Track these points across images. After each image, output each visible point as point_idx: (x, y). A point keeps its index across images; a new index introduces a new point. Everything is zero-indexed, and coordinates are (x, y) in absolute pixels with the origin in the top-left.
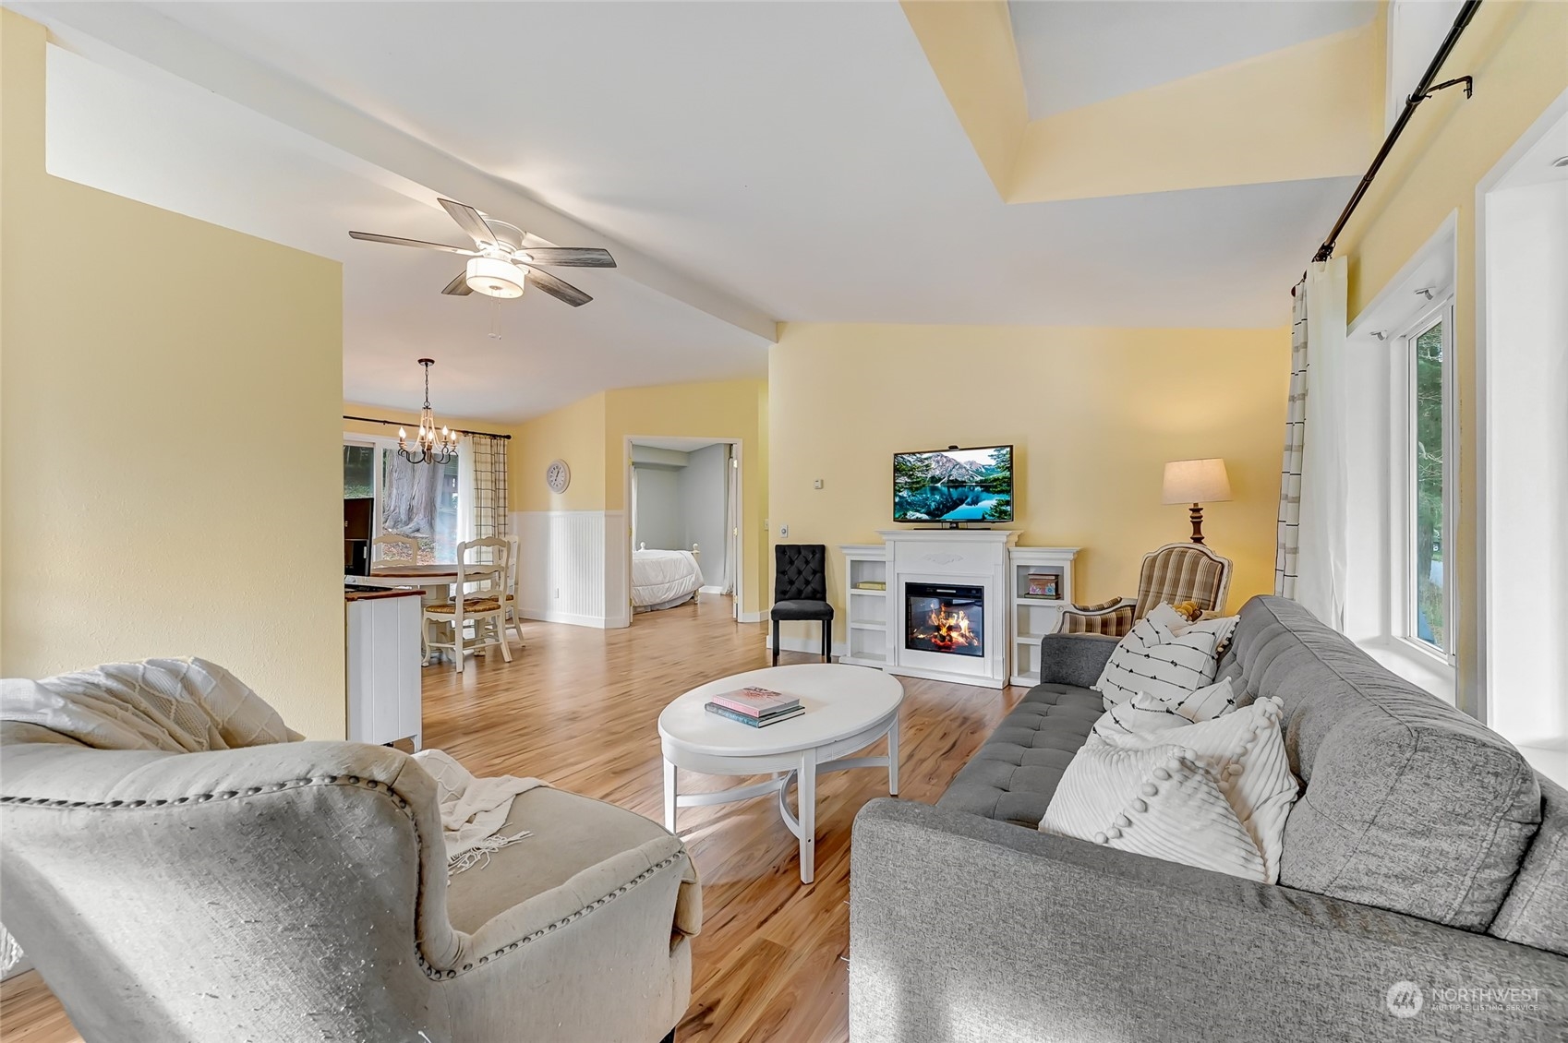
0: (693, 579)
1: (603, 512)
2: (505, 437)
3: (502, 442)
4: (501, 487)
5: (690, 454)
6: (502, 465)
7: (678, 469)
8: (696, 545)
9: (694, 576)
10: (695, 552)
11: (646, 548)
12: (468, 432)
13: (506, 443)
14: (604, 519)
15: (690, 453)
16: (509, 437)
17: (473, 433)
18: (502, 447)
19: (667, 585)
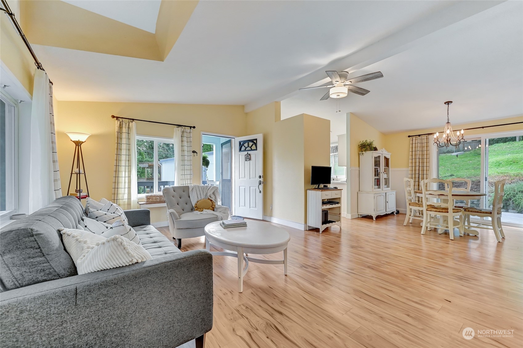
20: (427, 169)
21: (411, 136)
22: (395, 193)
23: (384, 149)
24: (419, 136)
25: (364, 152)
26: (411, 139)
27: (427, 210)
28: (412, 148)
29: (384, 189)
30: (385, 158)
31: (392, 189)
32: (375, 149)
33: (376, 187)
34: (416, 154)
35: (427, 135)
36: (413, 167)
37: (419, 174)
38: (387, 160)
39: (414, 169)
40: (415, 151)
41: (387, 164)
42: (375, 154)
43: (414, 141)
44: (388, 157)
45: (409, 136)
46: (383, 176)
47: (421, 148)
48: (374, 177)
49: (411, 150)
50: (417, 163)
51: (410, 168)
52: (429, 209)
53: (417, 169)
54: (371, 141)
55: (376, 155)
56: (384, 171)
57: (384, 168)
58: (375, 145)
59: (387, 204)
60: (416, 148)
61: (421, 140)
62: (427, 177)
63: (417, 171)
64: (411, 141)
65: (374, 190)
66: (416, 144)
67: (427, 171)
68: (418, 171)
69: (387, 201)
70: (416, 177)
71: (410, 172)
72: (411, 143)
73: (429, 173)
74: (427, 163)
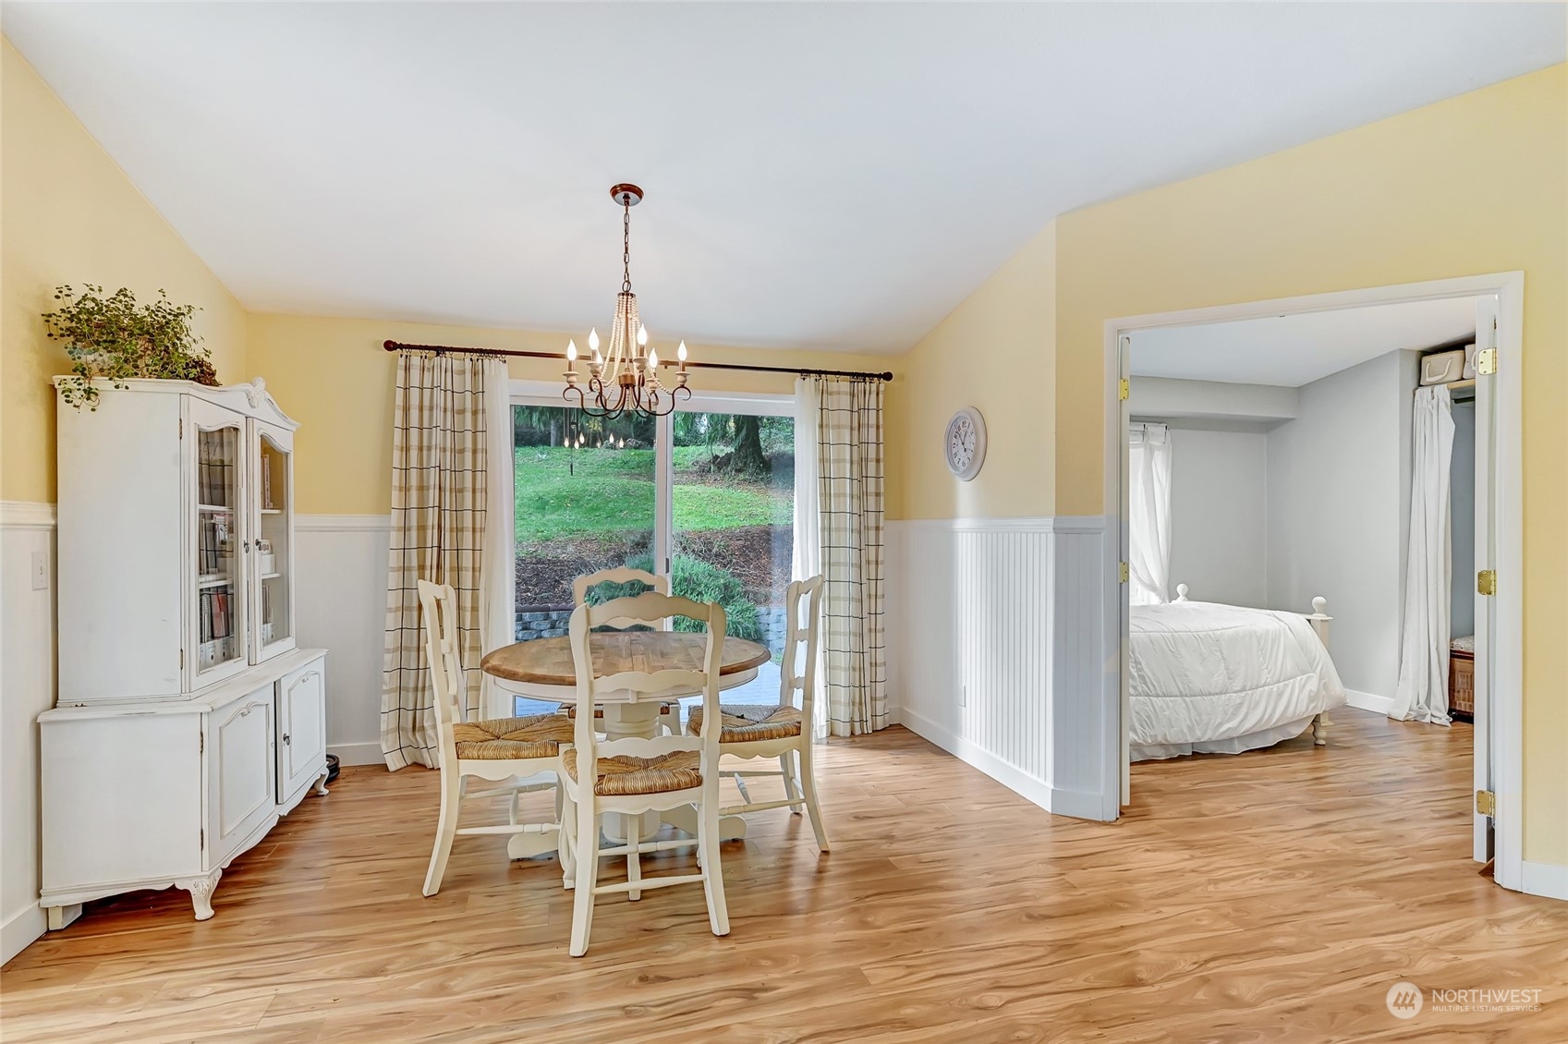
0: (1312, 686)
1: (1050, 522)
2: (879, 376)
3: (874, 386)
4: (872, 472)
5: (1300, 393)
6: (873, 431)
7: (1268, 426)
8: (1319, 599)
9: (1315, 677)
10: (1317, 617)
11: (1189, 597)
12: (808, 372)
13: (882, 387)
14: (1051, 536)
15: (1298, 388)
16: (888, 376)
17: (819, 373)
18: (874, 396)
19: (1236, 698)
20: (478, 526)
21: (401, 347)
22: (320, 666)
23: (261, 384)
24: (440, 350)
25: (100, 383)
26: (402, 361)
27: (599, 793)
28: (406, 409)
29: (263, 654)
30: (269, 450)
31: (300, 645)
32: (203, 374)
33: (213, 647)
34: (425, 444)
35: (475, 356)
36: (414, 514)
37: (439, 547)
38: (273, 458)
39: (414, 522)
40: (421, 429)
41: (275, 494)
42: (205, 408)
43: (415, 374)
44: (283, 441)
45: (390, 346)
46: (252, 569)
47: (449, 414)
48: (195, 582)
49: (399, 421)
50: (431, 491)
51: (395, 518)
52: (612, 785)
53: (430, 523)
54: (176, 302)
55: (215, 420)
56: (258, 536)
57: (258, 511)
58: (199, 339)
59: (284, 749)
60: (426, 413)
61: (449, 374)
62: (477, 565)
63: (429, 532)
64: (401, 373)
65: (199, 681)
66: (427, 393)
67: (478, 535)
68: (436, 531)
69: (284, 730)
70: (428, 563)
71: (395, 539)
72: (400, 382)
73: (484, 544)
74: (474, 491)
